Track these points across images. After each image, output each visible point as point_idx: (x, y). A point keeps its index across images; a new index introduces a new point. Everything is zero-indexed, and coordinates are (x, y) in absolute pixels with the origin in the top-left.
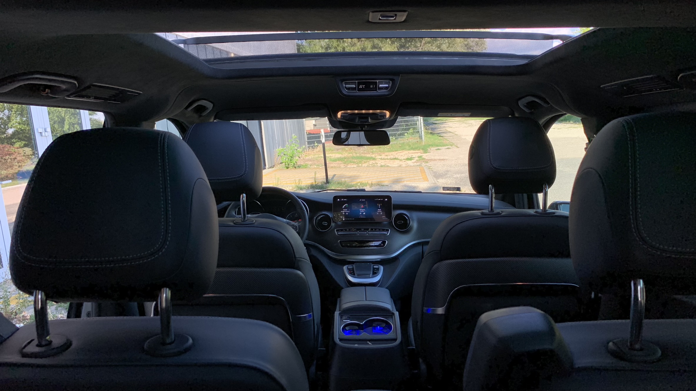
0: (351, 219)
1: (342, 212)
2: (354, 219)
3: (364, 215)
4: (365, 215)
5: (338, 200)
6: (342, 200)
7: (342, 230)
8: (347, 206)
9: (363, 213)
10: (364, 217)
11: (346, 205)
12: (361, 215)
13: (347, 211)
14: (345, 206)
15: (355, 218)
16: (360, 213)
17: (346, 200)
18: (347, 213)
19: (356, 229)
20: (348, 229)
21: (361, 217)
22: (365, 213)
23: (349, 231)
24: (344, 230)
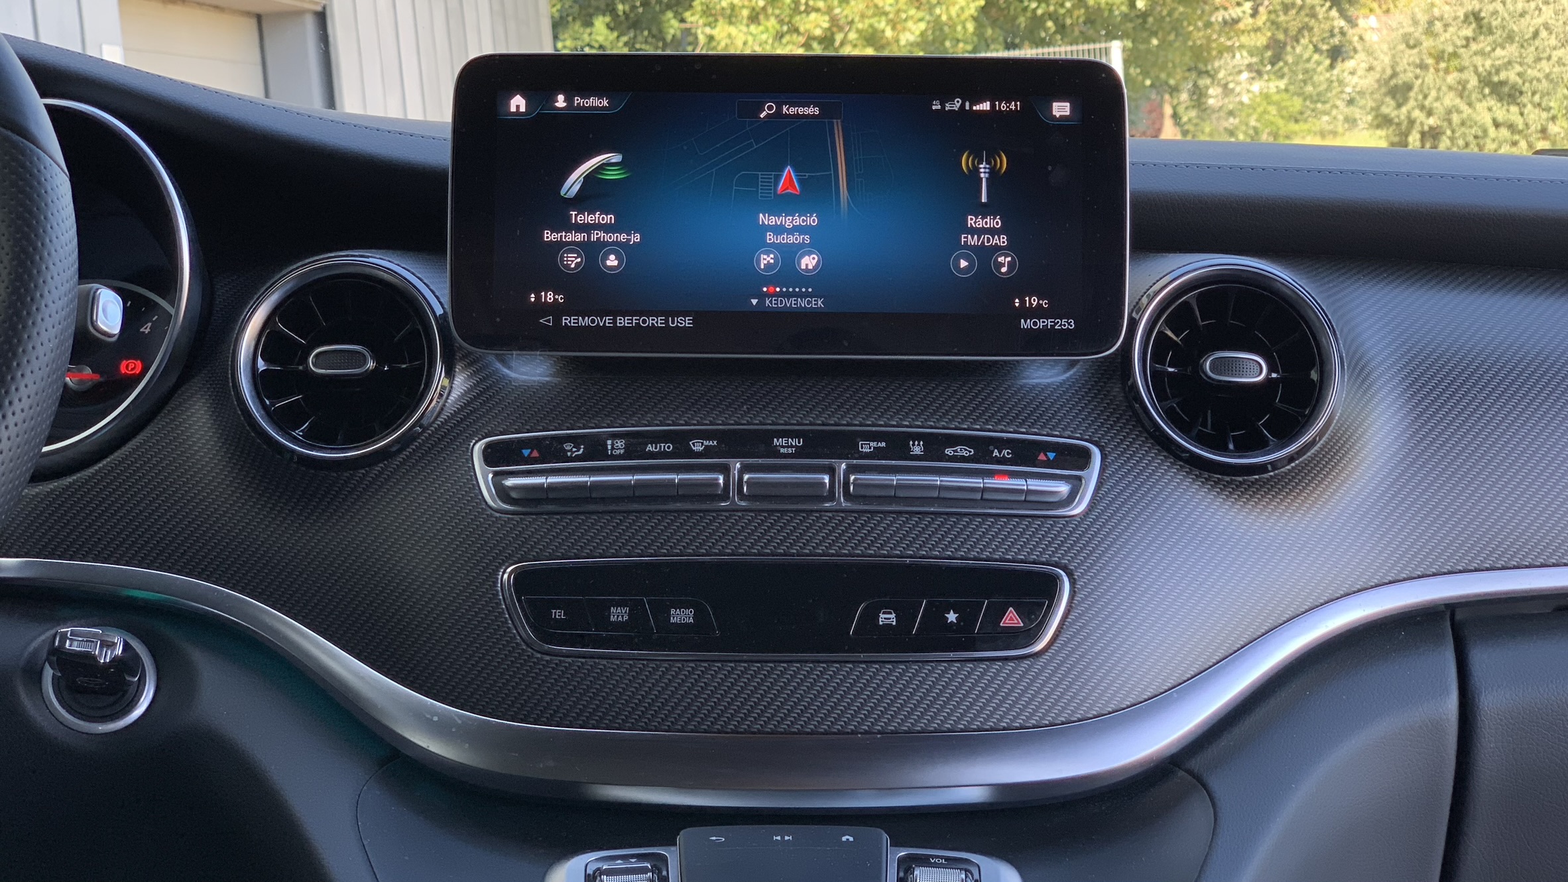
0: (659, 322)
1: (560, 245)
2: (686, 322)
3: (803, 279)
4: (817, 283)
5: (518, 103)
6: (561, 101)
7: (550, 452)
8: (613, 175)
9: (789, 255)
10: (803, 303)
11: (602, 167)
12: (773, 281)
13: (607, 228)
14: (589, 178)
15: (698, 317)
16: (766, 259)
17: (604, 108)
18: (612, 257)
19: (711, 443)
20: (615, 436)
21: (771, 302)
22: (814, 258)
23: (627, 455)
24: (578, 451)
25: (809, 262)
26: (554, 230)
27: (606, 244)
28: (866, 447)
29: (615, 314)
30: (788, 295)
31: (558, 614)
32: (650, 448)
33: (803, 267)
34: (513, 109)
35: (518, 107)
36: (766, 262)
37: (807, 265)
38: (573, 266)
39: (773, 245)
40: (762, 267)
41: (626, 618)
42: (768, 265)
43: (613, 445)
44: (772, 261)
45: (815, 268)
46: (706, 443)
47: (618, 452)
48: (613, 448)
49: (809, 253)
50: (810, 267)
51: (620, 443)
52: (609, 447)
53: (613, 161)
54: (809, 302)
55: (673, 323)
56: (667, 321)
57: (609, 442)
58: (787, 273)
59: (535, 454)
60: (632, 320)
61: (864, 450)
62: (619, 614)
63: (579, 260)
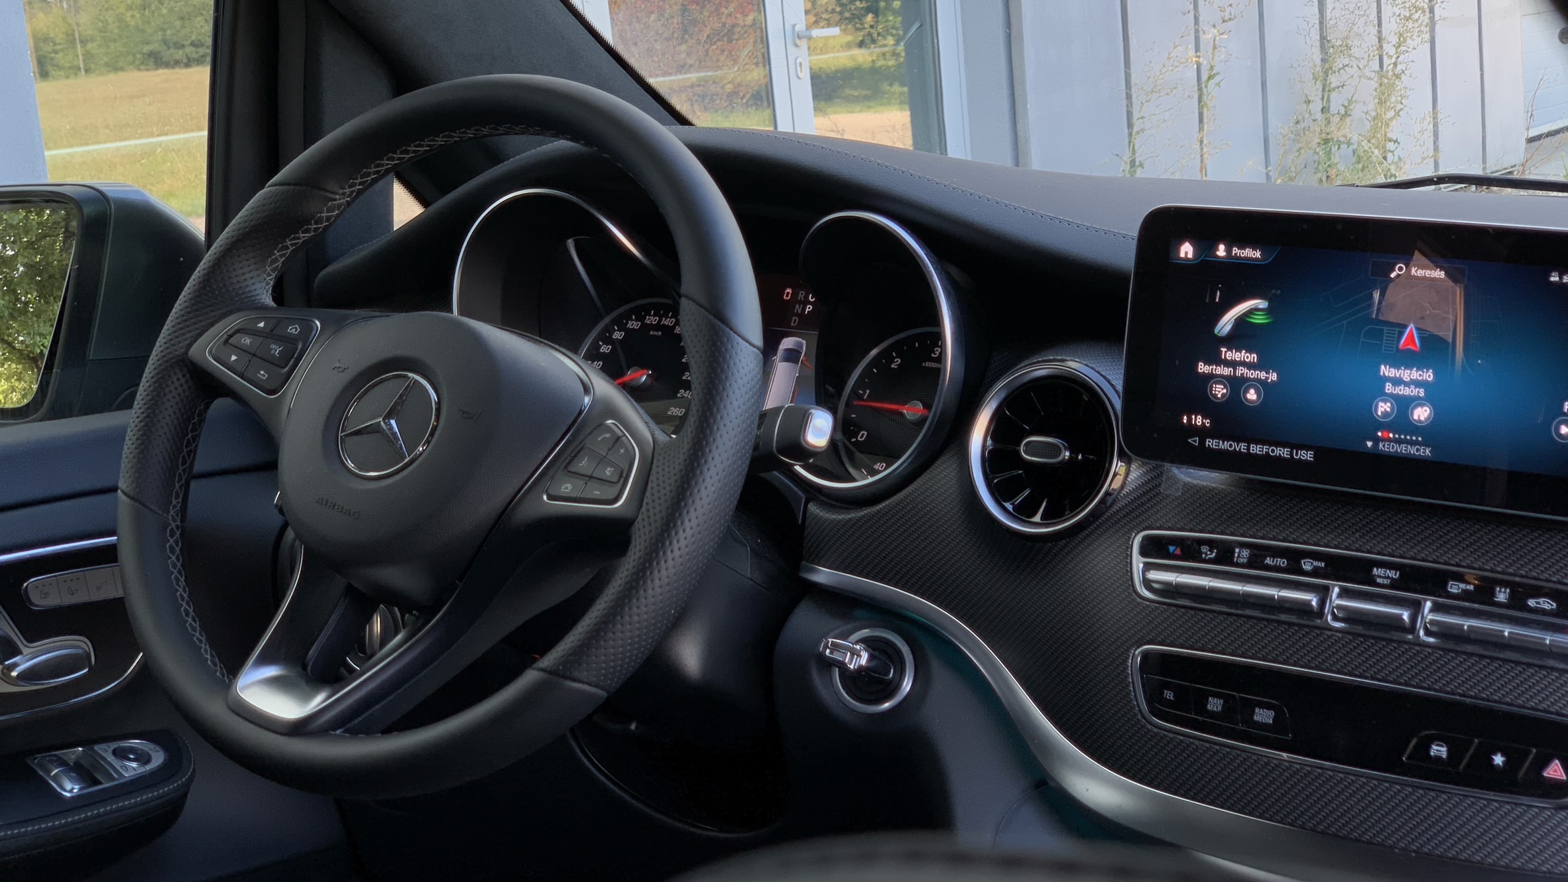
0: (1283, 452)
1: (1210, 377)
2: (1307, 456)
3: (1415, 428)
4: (1426, 433)
5: (1187, 250)
6: (1221, 251)
7: (1189, 551)
8: (1259, 319)
9: (1404, 405)
10: (1412, 450)
11: (1251, 312)
12: (1387, 427)
13: (1250, 366)
14: (1241, 321)
15: (1319, 452)
16: (1383, 407)
17: (1256, 259)
18: (1252, 391)
19: (1319, 564)
20: (1243, 545)
21: (1384, 446)
22: (1426, 411)
23: (1249, 565)
24: (1211, 554)
25: (1421, 414)
26: (1208, 362)
27: (1249, 379)
28: (1454, 588)
29: (1249, 441)
30: (1399, 442)
31: (1169, 695)
32: (1268, 561)
33: (1416, 417)
34: (1182, 255)
35: (1186, 253)
36: (1383, 410)
37: (1419, 416)
38: (1219, 396)
39: (1392, 396)
40: (1379, 413)
41: (1220, 708)
42: (1385, 414)
43: (1239, 553)
44: (1388, 410)
45: (1426, 419)
46: (1315, 563)
47: (1242, 560)
48: (1239, 556)
49: (1422, 405)
50: (1422, 418)
51: (1246, 553)
52: (1236, 555)
53: (1261, 307)
54: (1418, 450)
55: (1297, 455)
56: (1291, 454)
57: (1237, 550)
58: (1401, 422)
59: (1178, 552)
60: (1263, 448)
61: (1452, 590)
62: (1215, 705)
63: (1225, 391)
